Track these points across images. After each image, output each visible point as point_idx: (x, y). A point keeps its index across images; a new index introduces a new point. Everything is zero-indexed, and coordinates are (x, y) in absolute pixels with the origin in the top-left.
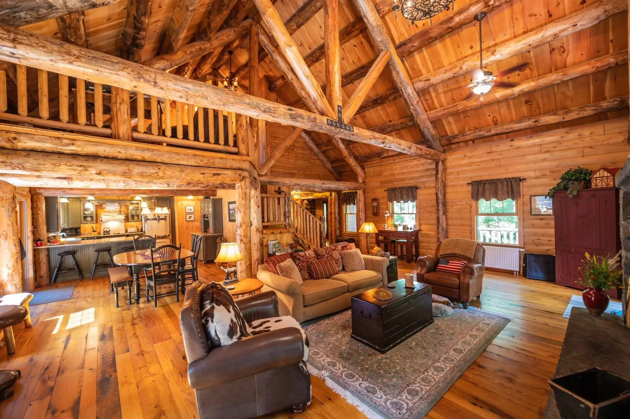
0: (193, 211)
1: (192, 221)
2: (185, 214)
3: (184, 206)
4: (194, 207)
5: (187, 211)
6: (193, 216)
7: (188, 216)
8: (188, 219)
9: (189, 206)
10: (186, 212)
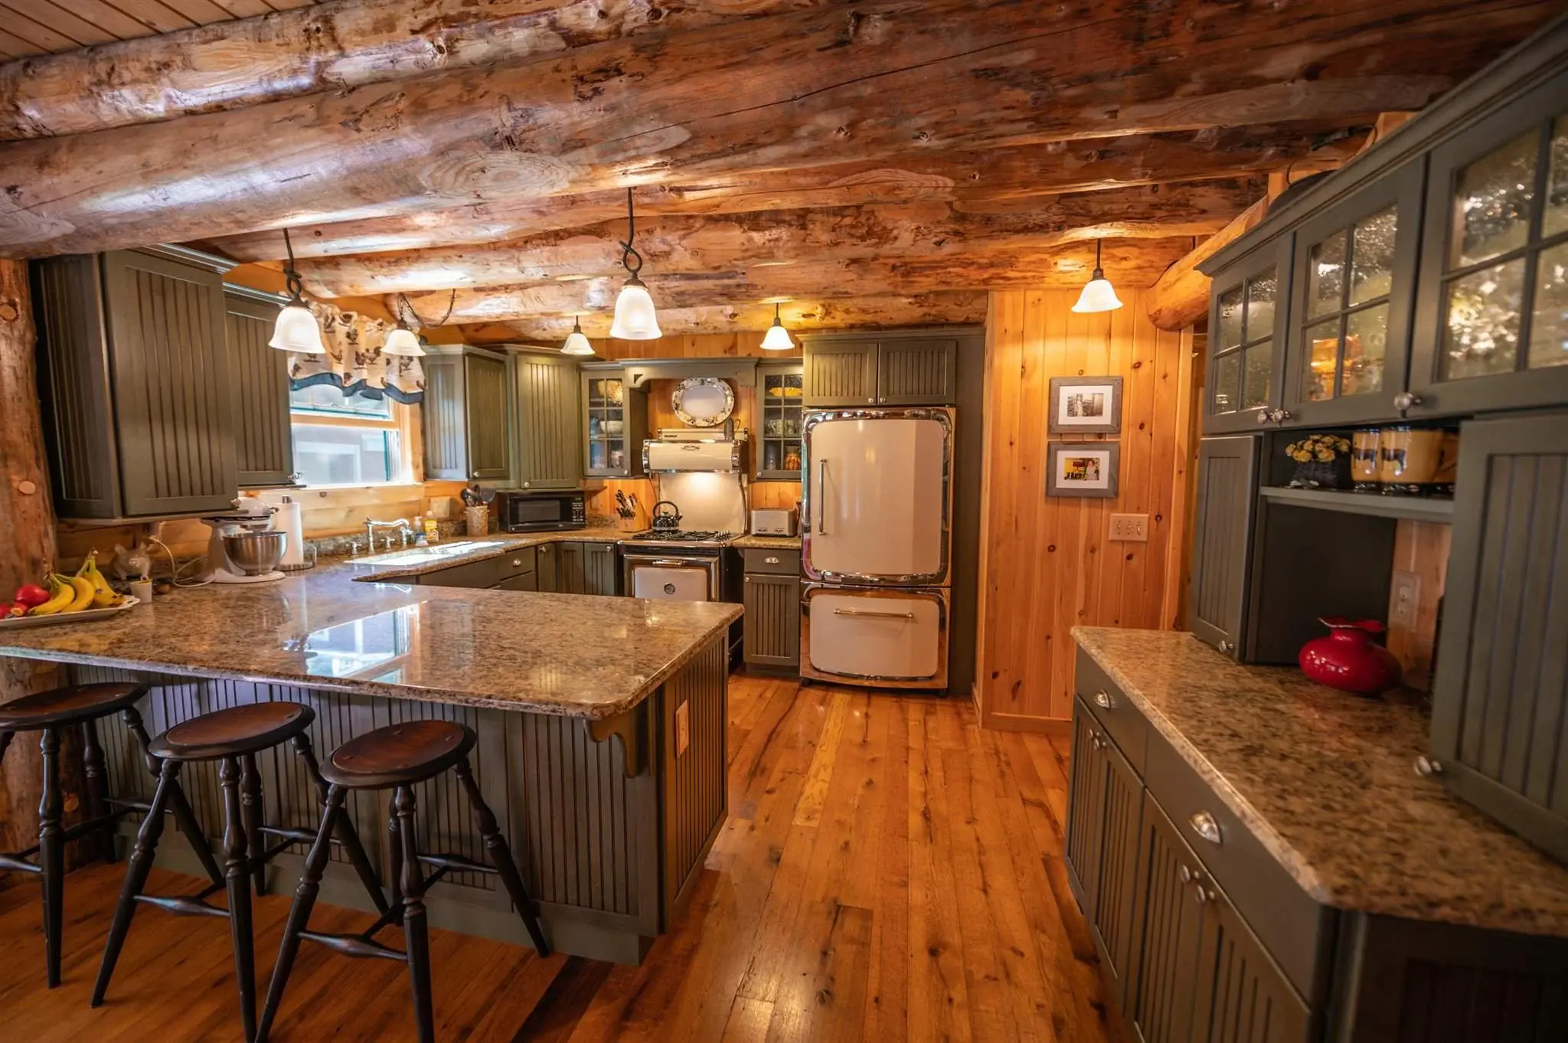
0: (1106, 419)
1: (1094, 497)
2: (1044, 440)
3: (1039, 381)
4: (1119, 385)
5: (1064, 419)
6: (1103, 457)
7: (1065, 458)
8: (1062, 483)
9: (1082, 379)
10: (1052, 429)
